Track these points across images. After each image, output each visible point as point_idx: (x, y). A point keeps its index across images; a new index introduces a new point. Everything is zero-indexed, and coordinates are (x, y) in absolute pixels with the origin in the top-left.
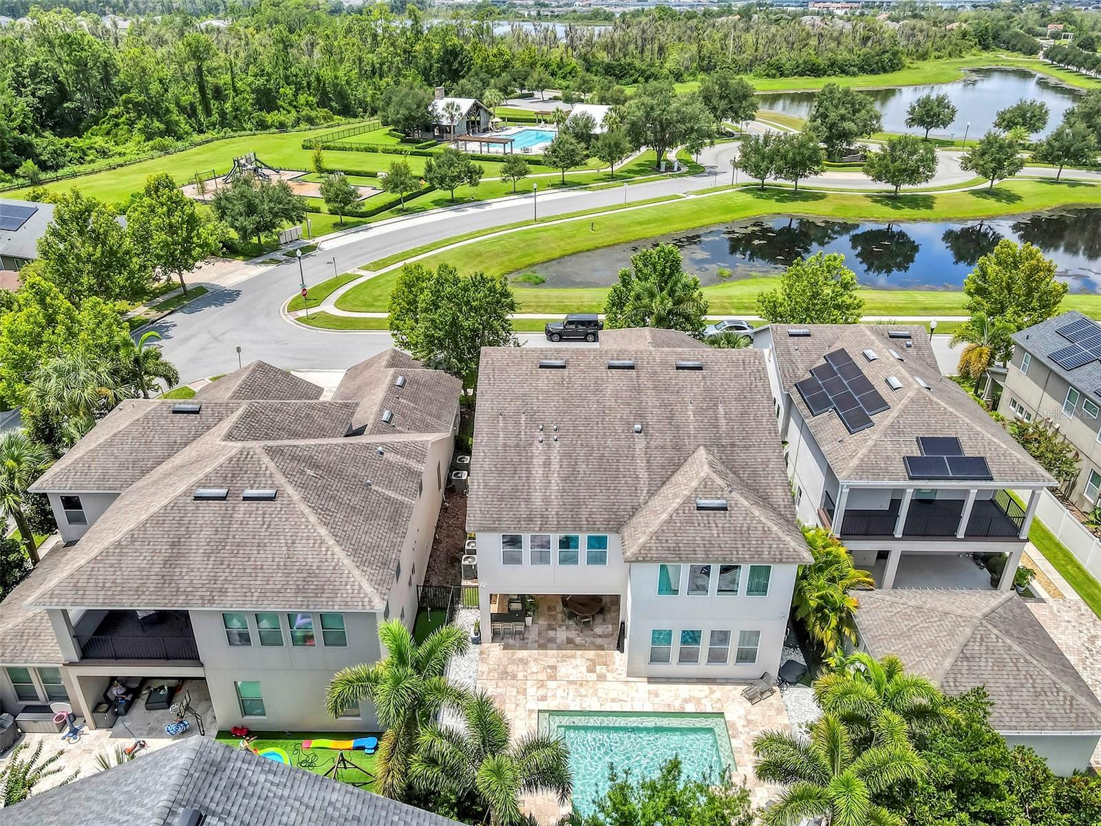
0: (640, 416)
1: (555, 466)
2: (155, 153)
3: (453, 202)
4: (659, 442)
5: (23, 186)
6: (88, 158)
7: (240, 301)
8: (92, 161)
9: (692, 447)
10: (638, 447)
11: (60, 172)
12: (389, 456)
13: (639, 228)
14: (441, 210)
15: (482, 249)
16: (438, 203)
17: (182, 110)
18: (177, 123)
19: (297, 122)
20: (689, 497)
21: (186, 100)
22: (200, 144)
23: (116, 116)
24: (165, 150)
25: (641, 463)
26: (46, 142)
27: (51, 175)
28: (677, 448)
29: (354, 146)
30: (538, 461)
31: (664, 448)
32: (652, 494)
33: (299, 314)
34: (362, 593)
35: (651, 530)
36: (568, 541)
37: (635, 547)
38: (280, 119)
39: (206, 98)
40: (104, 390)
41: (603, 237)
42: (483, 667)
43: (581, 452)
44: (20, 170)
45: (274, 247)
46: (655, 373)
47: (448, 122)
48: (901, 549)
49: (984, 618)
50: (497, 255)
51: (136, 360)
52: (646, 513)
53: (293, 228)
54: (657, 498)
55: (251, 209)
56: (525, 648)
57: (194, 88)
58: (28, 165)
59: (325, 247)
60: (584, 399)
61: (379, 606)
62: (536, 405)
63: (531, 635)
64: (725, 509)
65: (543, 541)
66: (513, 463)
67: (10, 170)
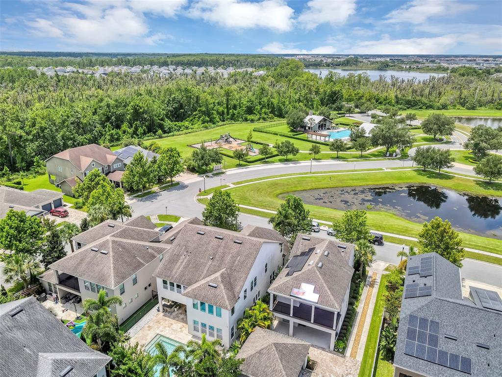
0: (215, 254)
1: (184, 264)
2: (203, 129)
3: (287, 160)
5: (157, 138)
6: (181, 129)
7: (186, 190)
8: (182, 131)
9: (223, 267)
10: (209, 263)
11: (170, 134)
12: (150, 250)
13: (351, 182)
14: (279, 163)
15: (279, 182)
16: (280, 161)
17: (218, 113)
18: (215, 118)
19: (259, 119)
20: (208, 282)
21: (221, 109)
22: (220, 126)
23: (196, 115)
24: (206, 128)
25: (206, 269)
26: (168, 123)
27: (166, 135)
28: (219, 267)
29: (268, 131)
30: (180, 261)
31: (215, 265)
32: (204, 278)
33: (199, 197)
34: (112, 283)
35: (193, 288)
36: (179, 286)
37: (186, 292)
38: (253, 118)
39: (228, 109)
40: (105, 216)
41: (332, 184)
42: (154, 318)
43: (193, 261)
44: (157, 133)
45: (211, 171)
46: (227, 242)
47: (309, 125)
48: (293, 321)
49: (274, 344)
50: (283, 185)
51: (120, 208)
52: (197, 283)
53: (219, 165)
54: (204, 280)
55: (202, 158)
56: (169, 317)
57: (225, 105)
58: (160, 132)
59: (228, 173)
60: (203, 245)
61: (113, 288)
62: (189, 244)
63: (174, 314)
64: (216, 288)
65: (172, 284)
66: (174, 260)
67: (155, 133)
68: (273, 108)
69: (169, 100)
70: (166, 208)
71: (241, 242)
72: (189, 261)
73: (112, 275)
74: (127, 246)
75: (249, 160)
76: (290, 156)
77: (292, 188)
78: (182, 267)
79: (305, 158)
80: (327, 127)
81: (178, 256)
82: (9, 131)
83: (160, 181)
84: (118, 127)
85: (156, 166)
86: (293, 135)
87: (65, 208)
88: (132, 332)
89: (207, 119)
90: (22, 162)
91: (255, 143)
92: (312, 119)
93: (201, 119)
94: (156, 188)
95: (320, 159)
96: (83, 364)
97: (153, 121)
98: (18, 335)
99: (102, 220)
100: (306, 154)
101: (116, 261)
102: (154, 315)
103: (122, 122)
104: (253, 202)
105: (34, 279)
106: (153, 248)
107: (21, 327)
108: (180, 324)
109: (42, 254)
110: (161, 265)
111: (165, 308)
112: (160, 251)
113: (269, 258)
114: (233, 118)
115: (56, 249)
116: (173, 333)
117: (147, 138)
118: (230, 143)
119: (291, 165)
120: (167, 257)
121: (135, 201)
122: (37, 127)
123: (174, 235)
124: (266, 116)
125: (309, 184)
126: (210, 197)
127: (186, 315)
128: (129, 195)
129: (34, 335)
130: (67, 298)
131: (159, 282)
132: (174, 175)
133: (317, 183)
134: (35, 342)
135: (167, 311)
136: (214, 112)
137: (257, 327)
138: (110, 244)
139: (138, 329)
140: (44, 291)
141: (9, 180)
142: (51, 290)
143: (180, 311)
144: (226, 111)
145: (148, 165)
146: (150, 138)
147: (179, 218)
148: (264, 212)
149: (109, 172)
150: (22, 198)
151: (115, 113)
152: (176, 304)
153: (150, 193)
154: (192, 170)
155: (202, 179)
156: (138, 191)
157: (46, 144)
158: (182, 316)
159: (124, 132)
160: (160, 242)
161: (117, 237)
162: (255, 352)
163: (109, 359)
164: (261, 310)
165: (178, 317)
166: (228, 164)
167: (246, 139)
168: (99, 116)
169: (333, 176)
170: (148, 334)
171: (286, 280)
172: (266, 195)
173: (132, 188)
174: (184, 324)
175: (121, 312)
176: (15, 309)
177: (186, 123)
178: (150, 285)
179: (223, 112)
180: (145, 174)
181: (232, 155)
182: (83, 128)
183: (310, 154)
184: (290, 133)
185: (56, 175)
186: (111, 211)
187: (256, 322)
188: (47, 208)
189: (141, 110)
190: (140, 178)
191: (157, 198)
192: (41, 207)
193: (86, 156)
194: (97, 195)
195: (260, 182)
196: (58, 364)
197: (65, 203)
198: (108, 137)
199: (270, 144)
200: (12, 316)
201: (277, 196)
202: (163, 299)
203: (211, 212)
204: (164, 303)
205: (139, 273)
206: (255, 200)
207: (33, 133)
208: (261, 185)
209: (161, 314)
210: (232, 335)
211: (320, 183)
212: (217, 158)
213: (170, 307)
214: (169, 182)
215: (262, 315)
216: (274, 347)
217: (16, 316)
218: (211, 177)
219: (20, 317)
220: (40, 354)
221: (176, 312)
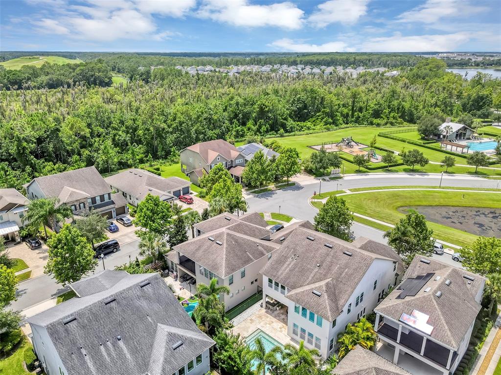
0: (322, 262)
1: (290, 266)
2: (325, 130)
3: (413, 171)
4: (321, 272)
5: (278, 137)
6: (302, 130)
7: (300, 191)
8: (303, 131)
9: (329, 277)
10: (315, 270)
11: (291, 134)
12: (260, 248)
14: (404, 173)
16: (405, 171)
17: (342, 115)
18: (338, 120)
19: (386, 124)
20: (313, 289)
21: (345, 111)
22: (343, 128)
23: (319, 116)
24: (328, 129)
25: (312, 275)
26: (290, 123)
27: (287, 134)
28: (325, 275)
29: (395, 138)
30: (287, 263)
31: (321, 273)
32: (308, 284)
33: (313, 200)
34: (222, 273)
35: (297, 292)
36: (283, 287)
37: (289, 294)
38: (379, 122)
39: (353, 111)
40: (224, 208)
41: (465, 202)
42: (257, 313)
43: (299, 265)
44: (279, 132)
45: (328, 174)
46: (336, 252)
47: (445, 134)
48: (399, 348)
49: (375, 368)
50: (406, 198)
51: (237, 202)
52: (301, 288)
53: (337, 169)
54: (308, 286)
55: (321, 160)
56: (270, 314)
57: (350, 107)
58: (282, 130)
59: (345, 178)
60: (311, 251)
61: (223, 277)
62: (298, 248)
63: (276, 313)
64: (319, 296)
65: (277, 284)
66: (281, 261)
67: (277, 131)
68: (404, 112)
69: (294, 100)
70: (280, 207)
71: (350, 254)
72: (295, 264)
73: (224, 265)
74: (239, 241)
75: (370, 167)
76: (417, 167)
77: (415, 201)
78: (288, 269)
79: (435, 170)
80: (466, 137)
81: (286, 258)
82: (155, 123)
83: (276, 180)
84: (244, 124)
85: (275, 165)
86: (424, 143)
87: (191, 195)
88: (236, 321)
89: (330, 120)
90: (162, 151)
91: (378, 149)
92: (448, 127)
93: (324, 120)
94: (272, 186)
95: (454, 173)
96: (191, 342)
97: (276, 120)
98: (144, 304)
99: (221, 212)
100: (436, 165)
101: (228, 252)
102: (257, 309)
103: (248, 119)
104: (369, 211)
105: (161, 256)
106: (263, 246)
107: (147, 298)
108: (281, 324)
109: (169, 236)
110: (269, 263)
111: (268, 305)
112: (269, 249)
113: (380, 275)
114: (358, 121)
115: (180, 233)
116: (273, 331)
117: (269, 136)
118: (351, 147)
119: (417, 176)
120: (275, 257)
121: (251, 196)
122: (176, 121)
123: (284, 236)
124: (394, 121)
125: (437, 200)
126: (324, 201)
127: (287, 316)
128: (247, 190)
129: (156, 306)
130: (185, 278)
131: (265, 280)
132: (291, 175)
133: (446, 200)
134: (156, 313)
135: (269, 308)
136: (338, 114)
137: (358, 345)
138: (225, 236)
139: (242, 320)
140: (167, 268)
141: (151, 166)
142: (173, 268)
143: (282, 311)
144: (350, 113)
145: (267, 163)
146: (272, 136)
147: (291, 218)
148: (380, 225)
149: (232, 167)
150: (159, 183)
151: (243, 110)
152: (278, 304)
153: (266, 190)
154: (309, 172)
155: (318, 181)
156: (255, 187)
157: (182, 136)
158: (283, 317)
159: (249, 129)
160: (270, 240)
161: (232, 230)
162: (353, 371)
163: (213, 343)
164: (365, 328)
165: (279, 316)
166: (347, 169)
167: (369, 144)
168: (228, 113)
169: (468, 194)
170: (249, 327)
171: (395, 303)
172: (385, 206)
173: (250, 184)
174: (284, 325)
175: (228, 301)
176: (144, 281)
177: (308, 124)
178: (256, 280)
179: (347, 114)
180: (263, 172)
181: (352, 160)
182: (213, 124)
183: (442, 166)
184: (420, 141)
185: (188, 165)
186: (229, 205)
187: (358, 340)
188: (177, 194)
189: (267, 109)
190: (258, 175)
191: (273, 196)
192: (172, 193)
193: (214, 150)
194: (218, 188)
195: (380, 192)
196: (172, 337)
197: (191, 191)
198: (234, 133)
199: (395, 152)
200: (141, 287)
201: (397, 208)
202: (267, 296)
203: (323, 218)
204: (267, 300)
205: (248, 268)
206: (370, 210)
207: (173, 126)
208: (380, 195)
209: (264, 310)
210: (331, 347)
211: (450, 200)
212: (335, 161)
213: (273, 305)
214: (285, 181)
215: (365, 334)
216: (374, 370)
217: (144, 288)
218: (328, 181)
219: (148, 289)
220: (159, 324)
221: (278, 312)
